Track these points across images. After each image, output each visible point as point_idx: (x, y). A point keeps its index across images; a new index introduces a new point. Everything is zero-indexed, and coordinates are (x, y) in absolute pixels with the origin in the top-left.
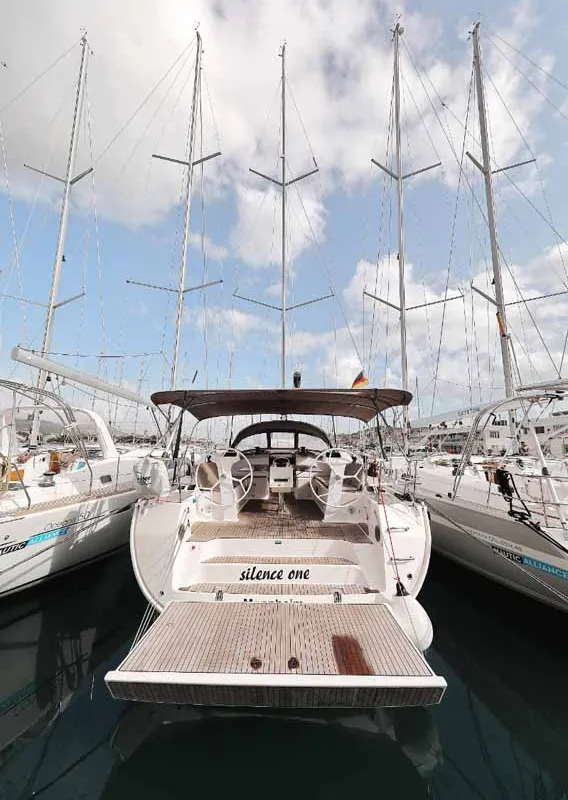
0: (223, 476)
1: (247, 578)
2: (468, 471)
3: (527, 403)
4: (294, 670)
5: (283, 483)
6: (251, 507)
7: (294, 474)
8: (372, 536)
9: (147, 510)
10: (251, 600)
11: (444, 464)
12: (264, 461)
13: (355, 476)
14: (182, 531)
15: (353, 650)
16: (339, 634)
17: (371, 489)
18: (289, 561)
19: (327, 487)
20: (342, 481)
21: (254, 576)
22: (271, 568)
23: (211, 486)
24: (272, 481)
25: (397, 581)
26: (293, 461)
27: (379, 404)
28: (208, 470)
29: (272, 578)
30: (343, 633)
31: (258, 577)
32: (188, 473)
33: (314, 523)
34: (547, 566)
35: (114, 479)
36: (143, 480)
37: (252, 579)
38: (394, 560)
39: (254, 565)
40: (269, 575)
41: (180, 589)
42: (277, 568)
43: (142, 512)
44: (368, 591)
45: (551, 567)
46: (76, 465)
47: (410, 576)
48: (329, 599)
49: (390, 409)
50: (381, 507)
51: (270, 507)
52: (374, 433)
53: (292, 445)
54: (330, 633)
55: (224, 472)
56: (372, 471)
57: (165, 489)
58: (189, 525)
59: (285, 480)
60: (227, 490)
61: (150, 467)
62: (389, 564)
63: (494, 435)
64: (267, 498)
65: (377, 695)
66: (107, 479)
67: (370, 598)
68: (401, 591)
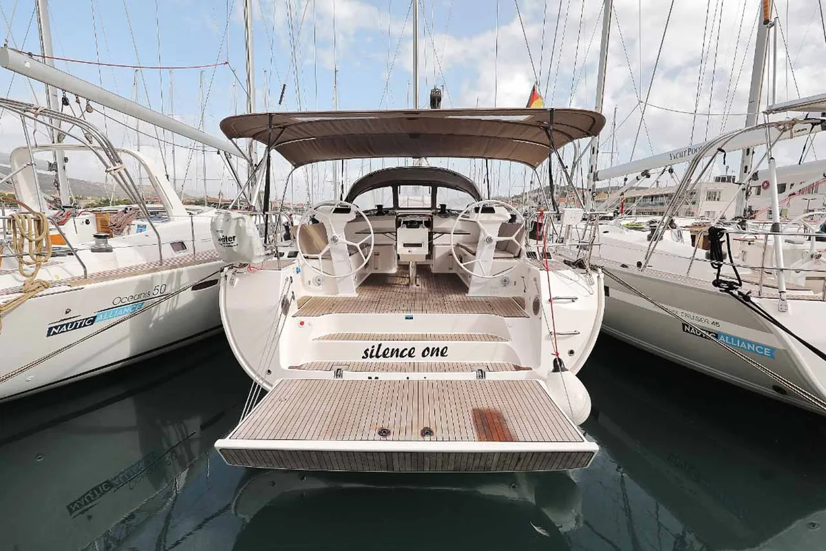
0: (334, 239)
1: (371, 357)
2: (668, 235)
3: (774, 132)
4: (427, 438)
5: (414, 249)
6: (373, 281)
7: (430, 238)
8: (529, 310)
9: (237, 280)
10: (377, 378)
11: (637, 228)
12: (390, 223)
13: (513, 238)
14: (285, 305)
15: (496, 420)
16: (480, 407)
17: (531, 255)
18: (423, 338)
19: (474, 254)
20: (494, 244)
21: (381, 353)
22: (400, 345)
23: (319, 252)
24: (400, 246)
25: (555, 357)
26: (429, 224)
27: (555, 136)
28: (313, 231)
29: (401, 356)
30: (486, 407)
31: (384, 355)
32: (287, 237)
33: (455, 297)
34: (747, 342)
35: (188, 244)
36: (226, 240)
37: (377, 356)
38: (554, 334)
39: (379, 342)
40: (397, 353)
41: (290, 368)
42: (408, 345)
43: (232, 283)
44: (518, 368)
45: (751, 343)
46: (134, 228)
47: (572, 352)
48: (472, 376)
49: (570, 144)
50: (543, 274)
51: (399, 280)
52: (543, 196)
53: (428, 204)
54: (470, 409)
55: (335, 234)
56: (536, 232)
57: (257, 253)
58: (293, 297)
59: (419, 245)
60: (340, 257)
61: (234, 223)
62: (548, 338)
63: (712, 196)
64: (394, 270)
65: (519, 459)
66: (180, 246)
67: (521, 375)
68: (558, 366)
